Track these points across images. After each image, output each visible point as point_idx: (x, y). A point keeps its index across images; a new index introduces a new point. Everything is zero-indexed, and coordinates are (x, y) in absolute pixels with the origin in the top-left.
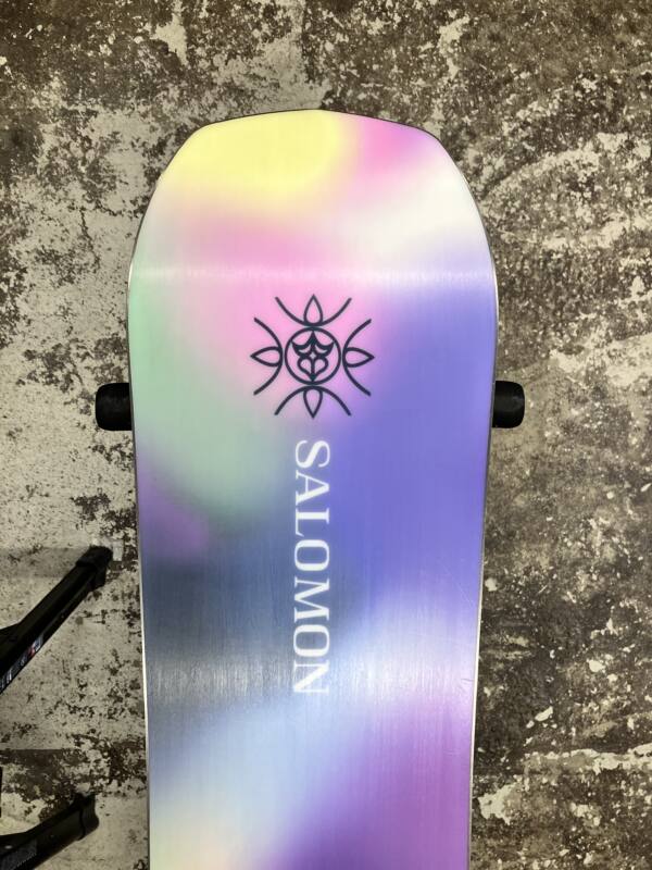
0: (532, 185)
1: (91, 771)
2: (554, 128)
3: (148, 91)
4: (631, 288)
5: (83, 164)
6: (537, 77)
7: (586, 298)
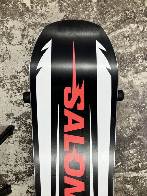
0: (115, 37)
1: (11, 179)
2: (120, 23)
3: (21, 15)
4: (139, 61)
5: (6, 33)
6: (115, 11)
7: (128, 64)
